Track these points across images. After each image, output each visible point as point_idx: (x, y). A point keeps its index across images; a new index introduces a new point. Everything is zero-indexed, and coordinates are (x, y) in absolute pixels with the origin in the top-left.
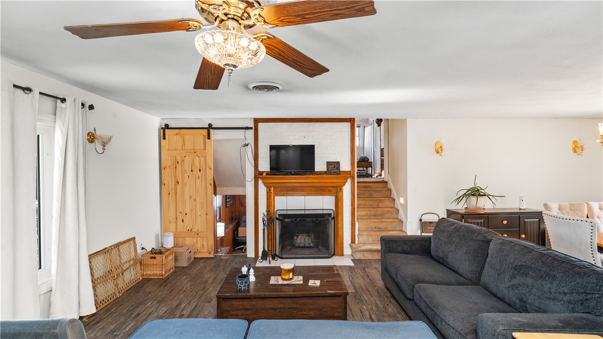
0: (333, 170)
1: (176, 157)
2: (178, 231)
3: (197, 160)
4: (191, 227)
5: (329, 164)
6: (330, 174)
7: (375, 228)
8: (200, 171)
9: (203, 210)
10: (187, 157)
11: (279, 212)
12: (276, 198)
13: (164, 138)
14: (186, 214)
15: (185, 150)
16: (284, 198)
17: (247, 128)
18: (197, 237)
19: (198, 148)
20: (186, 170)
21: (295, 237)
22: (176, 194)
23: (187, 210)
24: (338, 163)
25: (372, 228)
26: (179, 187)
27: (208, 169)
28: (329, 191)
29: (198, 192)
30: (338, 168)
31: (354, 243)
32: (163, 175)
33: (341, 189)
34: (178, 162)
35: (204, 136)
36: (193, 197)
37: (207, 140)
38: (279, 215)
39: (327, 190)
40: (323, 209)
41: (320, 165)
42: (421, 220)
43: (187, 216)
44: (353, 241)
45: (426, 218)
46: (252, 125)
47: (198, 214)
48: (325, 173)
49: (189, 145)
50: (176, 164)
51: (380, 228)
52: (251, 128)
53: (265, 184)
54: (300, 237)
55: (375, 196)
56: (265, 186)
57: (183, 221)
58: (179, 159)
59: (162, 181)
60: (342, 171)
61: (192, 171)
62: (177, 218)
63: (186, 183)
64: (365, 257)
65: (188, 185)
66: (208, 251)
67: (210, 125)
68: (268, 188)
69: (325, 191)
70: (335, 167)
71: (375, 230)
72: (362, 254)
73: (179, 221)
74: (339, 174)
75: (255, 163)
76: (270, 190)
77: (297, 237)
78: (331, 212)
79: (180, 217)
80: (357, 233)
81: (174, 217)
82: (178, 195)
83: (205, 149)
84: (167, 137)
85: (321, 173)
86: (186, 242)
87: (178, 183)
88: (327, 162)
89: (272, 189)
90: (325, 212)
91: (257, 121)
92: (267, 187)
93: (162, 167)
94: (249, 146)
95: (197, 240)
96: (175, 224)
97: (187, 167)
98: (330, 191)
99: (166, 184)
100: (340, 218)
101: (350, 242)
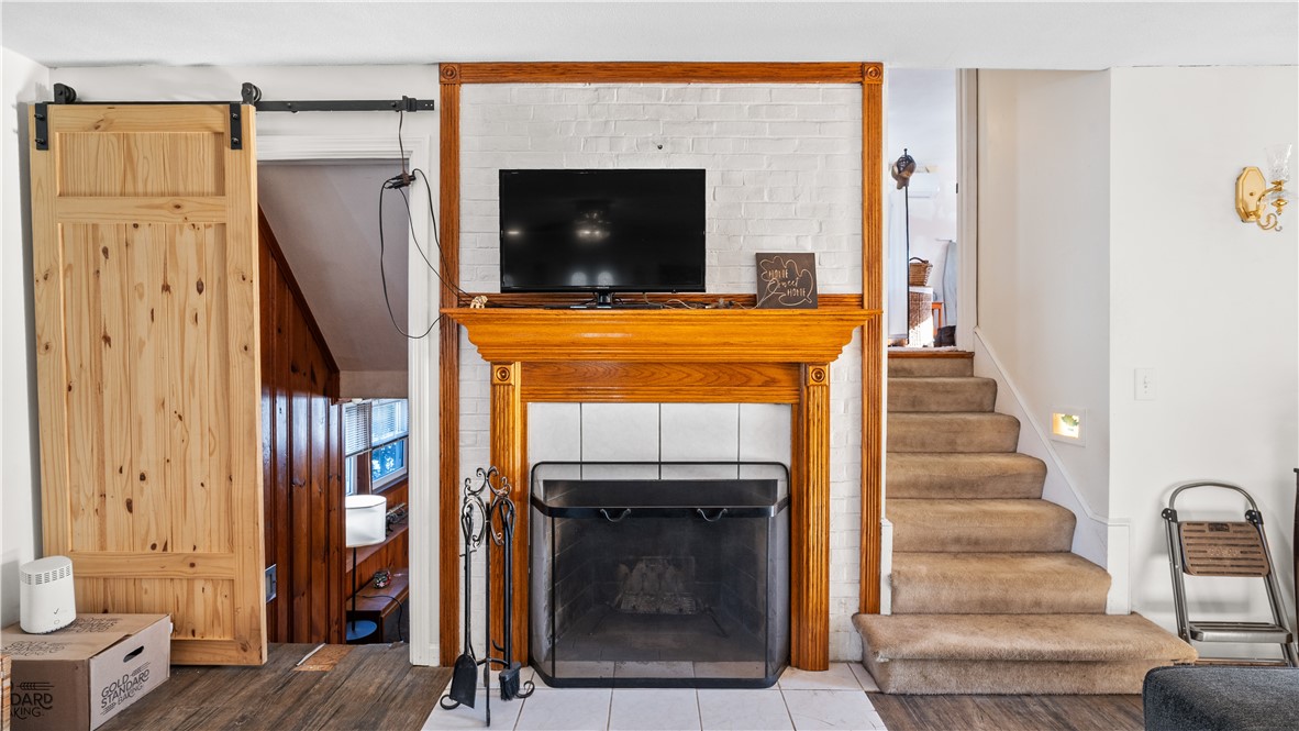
0: (782, 289)
1: (95, 226)
2: (111, 549)
3: (187, 238)
4: (165, 534)
5: (764, 262)
6: (773, 303)
7: (958, 540)
8: (200, 291)
9: (213, 457)
10: (144, 225)
11: (544, 474)
12: (536, 410)
13: (43, 144)
14: (143, 477)
15: (136, 194)
16: (569, 410)
17: (411, 105)
18: (190, 580)
19: (194, 186)
20: (141, 285)
21: (624, 569)
22: (99, 389)
23: (148, 461)
24: (809, 259)
25: (943, 543)
26: (112, 356)
27: (232, 281)
28: (766, 384)
29: (192, 380)
30: (809, 281)
31: (876, 610)
32: (40, 307)
33: (820, 376)
34: (105, 251)
35: (218, 134)
36: (173, 405)
37: (228, 152)
38: (547, 484)
39: (758, 379)
40: (739, 463)
41: (727, 271)
42: (1169, 515)
43: (148, 487)
44: (870, 604)
45: (1194, 506)
46: (430, 89)
47: (196, 477)
48: (751, 301)
49: (151, 175)
50: (96, 261)
51: (977, 542)
52: (427, 105)
53: (483, 349)
54: (641, 566)
55: (934, 407)
56: (484, 356)
57: (129, 505)
58: (109, 238)
59: (38, 331)
60: (824, 296)
61: (166, 288)
62: (103, 496)
63: (142, 344)
64: (933, 682)
65: (149, 350)
66: (236, 637)
67: (249, 91)
68: (500, 364)
69: (747, 381)
70: (792, 276)
71: (954, 548)
72: (913, 670)
73: (115, 507)
74: (814, 306)
75: (443, 259)
76: (505, 374)
77: (631, 565)
78: (778, 475)
79: (117, 489)
80: (886, 567)
81: (89, 487)
82: (107, 393)
83: (220, 190)
84: (55, 137)
85: (732, 302)
86: (145, 597)
87: (107, 339)
88: (759, 257)
89: (516, 371)
90: (748, 474)
91: (453, 75)
92: (494, 363)
93: (38, 274)
94: (421, 182)
95: (190, 592)
96: (96, 519)
97: (146, 274)
98: (770, 382)
99: (53, 345)
100: (814, 502)
101: (854, 607)
